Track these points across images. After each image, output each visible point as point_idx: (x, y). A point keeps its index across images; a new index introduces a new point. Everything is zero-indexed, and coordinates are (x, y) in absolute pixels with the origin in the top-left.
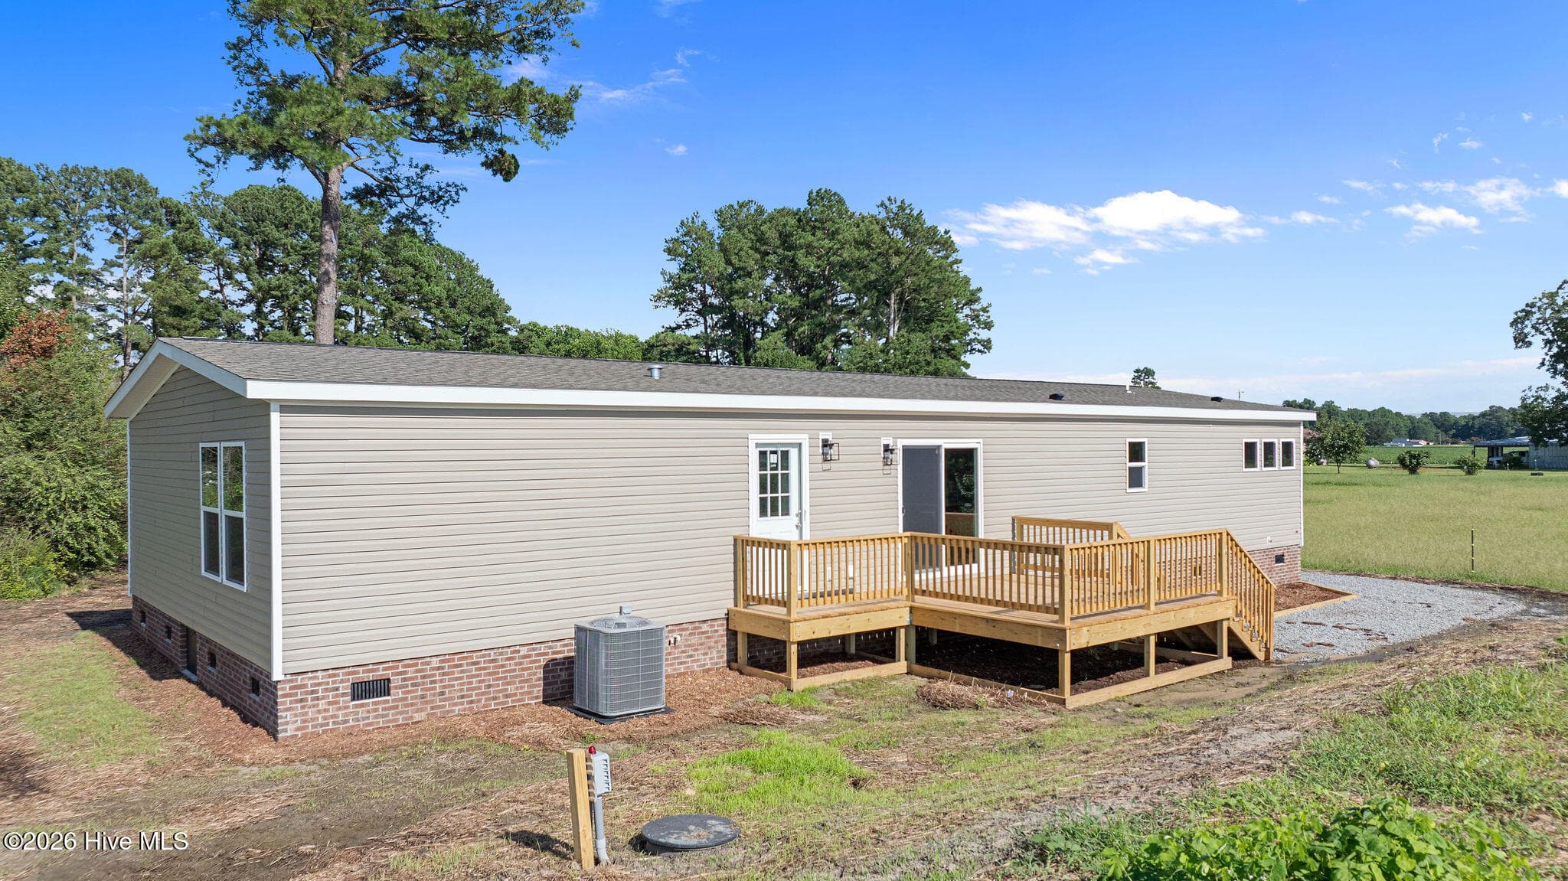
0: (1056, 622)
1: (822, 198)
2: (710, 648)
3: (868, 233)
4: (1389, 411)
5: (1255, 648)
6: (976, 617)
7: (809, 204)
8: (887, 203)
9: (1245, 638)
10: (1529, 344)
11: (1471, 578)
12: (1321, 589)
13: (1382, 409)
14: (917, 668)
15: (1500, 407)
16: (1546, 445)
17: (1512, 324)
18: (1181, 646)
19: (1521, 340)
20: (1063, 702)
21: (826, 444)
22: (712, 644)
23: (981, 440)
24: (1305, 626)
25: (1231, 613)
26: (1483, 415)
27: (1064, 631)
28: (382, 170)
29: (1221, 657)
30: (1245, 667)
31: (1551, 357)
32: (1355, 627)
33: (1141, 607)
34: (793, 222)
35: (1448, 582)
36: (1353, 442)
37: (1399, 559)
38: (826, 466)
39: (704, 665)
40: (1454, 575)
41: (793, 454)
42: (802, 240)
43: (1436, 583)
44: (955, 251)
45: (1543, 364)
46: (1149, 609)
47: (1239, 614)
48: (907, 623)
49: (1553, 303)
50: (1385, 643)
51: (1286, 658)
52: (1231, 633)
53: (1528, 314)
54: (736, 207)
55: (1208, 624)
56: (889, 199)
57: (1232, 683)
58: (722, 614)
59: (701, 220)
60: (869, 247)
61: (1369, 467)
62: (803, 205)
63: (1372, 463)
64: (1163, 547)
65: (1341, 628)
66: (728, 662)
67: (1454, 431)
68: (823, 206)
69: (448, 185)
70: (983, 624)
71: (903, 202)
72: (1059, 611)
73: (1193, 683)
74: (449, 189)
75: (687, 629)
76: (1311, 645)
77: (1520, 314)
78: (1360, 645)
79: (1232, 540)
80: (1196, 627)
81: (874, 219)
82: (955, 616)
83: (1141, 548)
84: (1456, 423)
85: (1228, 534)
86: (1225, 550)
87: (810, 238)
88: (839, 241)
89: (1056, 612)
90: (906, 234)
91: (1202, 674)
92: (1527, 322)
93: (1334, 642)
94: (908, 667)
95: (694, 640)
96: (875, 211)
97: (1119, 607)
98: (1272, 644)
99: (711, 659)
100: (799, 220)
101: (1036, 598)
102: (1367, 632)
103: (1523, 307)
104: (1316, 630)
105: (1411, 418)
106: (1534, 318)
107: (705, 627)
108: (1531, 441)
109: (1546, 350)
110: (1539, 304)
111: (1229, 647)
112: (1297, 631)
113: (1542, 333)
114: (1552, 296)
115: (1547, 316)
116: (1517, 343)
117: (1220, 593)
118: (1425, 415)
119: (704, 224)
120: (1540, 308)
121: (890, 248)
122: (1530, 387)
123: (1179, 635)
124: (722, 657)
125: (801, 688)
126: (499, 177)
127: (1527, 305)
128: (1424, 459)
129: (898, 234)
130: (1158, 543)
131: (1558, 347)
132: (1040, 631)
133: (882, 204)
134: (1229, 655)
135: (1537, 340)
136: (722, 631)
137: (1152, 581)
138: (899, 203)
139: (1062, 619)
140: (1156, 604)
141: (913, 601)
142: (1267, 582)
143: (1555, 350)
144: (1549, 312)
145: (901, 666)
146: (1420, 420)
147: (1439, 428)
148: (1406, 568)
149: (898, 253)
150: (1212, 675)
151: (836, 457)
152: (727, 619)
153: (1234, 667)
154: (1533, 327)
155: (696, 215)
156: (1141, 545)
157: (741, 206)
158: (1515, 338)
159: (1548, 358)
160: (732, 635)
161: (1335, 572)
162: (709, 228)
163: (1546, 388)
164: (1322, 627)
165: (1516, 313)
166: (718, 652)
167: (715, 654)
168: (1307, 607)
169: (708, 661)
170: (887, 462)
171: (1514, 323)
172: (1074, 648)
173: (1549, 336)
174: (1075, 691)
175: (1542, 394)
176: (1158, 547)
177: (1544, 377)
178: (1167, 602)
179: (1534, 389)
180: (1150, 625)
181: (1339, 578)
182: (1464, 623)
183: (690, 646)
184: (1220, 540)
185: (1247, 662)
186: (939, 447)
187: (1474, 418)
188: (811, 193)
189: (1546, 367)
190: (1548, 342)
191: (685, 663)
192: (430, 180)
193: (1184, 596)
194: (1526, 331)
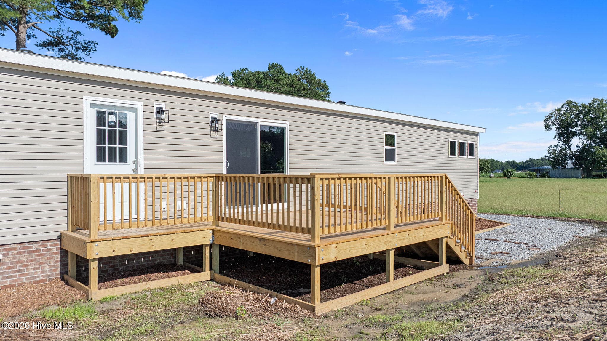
0: (309, 240)
1: (274, 67)
2: (41, 264)
3: (292, 81)
4: (494, 160)
5: (463, 256)
6: (253, 237)
7: (269, 69)
8: (300, 69)
9: (457, 249)
10: (551, 129)
11: (560, 216)
12: (489, 221)
13: (491, 159)
14: (218, 276)
15: (533, 159)
16: (557, 169)
17: (544, 121)
18: (414, 256)
19: (548, 128)
20: (313, 310)
21: (160, 111)
22: (44, 260)
23: (288, 122)
24: (487, 241)
25: (448, 233)
26: (527, 162)
27: (313, 248)
28: (54, 32)
29: (442, 264)
30: (458, 270)
31: (559, 134)
32: (517, 242)
33: (384, 229)
34: (262, 76)
35: (549, 218)
36: (485, 166)
37: (522, 208)
38: (160, 127)
39: (35, 278)
40: (551, 215)
41: (131, 116)
42: (265, 84)
43: (544, 218)
44: (328, 89)
45: (556, 137)
46: (389, 230)
47: (453, 233)
48: (211, 242)
49: (559, 113)
50: (539, 252)
51: (484, 263)
52: (448, 247)
53: (550, 117)
54: (240, 71)
55: (432, 241)
56: (301, 67)
57: (450, 284)
58: (55, 236)
59: (225, 76)
60: (292, 86)
61: (491, 177)
62: (266, 69)
63: (492, 175)
64: (400, 182)
65: (509, 242)
66: (62, 274)
67: (517, 168)
68: (274, 70)
69: (89, 42)
70: (257, 242)
71: (307, 68)
72: (310, 231)
73: (422, 285)
74: (90, 43)
75: (15, 249)
76: (496, 254)
77: (547, 117)
78: (526, 255)
79: (449, 182)
80: (424, 243)
81: (295, 75)
82: (240, 236)
83: (383, 183)
84: (518, 164)
85: (446, 178)
86: (444, 189)
87: (269, 83)
88: (281, 84)
89: (309, 232)
90: (308, 82)
91: (429, 277)
92: (550, 120)
93: (509, 251)
94: (212, 275)
95: (22, 258)
96: (295, 72)
97: (365, 228)
98: (474, 253)
99: (42, 272)
100: (265, 76)
101: (295, 220)
102: (526, 245)
103: (548, 114)
104: (495, 244)
105: (501, 163)
106: (552, 119)
107: (36, 247)
108: (551, 167)
109: (557, 131)
110: (554, 113)
111: (447, 256)
112: (484, 245)
113: (555, 125)
114: (559, 110)
115: (557, 118)
116: (546, 129)
117: (441, 219)
118: (506, 162)
119: (227, 78)
120: (554, 115)
121: (301, 87)
122: (551, 146)
123: (413, 248)
124: (55, 270)
125: (98, 299)
126: (108, 36)
127: (550, 114)
128: (513, 173)
129: (305, 82)
130: (396, 180)
131: (561, 130)
132: (296, 248)
133: (298, 70)
134: (447, 263)
135: (554, 128)
136: (55, 249)
137: (392, 208)
138: (305, 69)
139: (313, 238)
140: (394, 227)
141: (218, 226)
142: (471, 212)
143: (560, 131)
144: (558, 116)
145: (206, 275)
146: (505, 164)
147: (511, 166)
148: (526, 212)
149: (304, 89)
150: (435, 277)
151: (167, 121)
152: (61, 240)
153: (450, 271)
154: (552, 122)
155: (223, 74)
156: (383, 180)
157: (242, 70)
158: (545, 127)
159: (557, 134)
160: (64, 253)
161: (492, 213)
162: (229, 79)
163: (557, 146)
164: (498, 242)
165: (546, 117)
166: (51, 266)
167: (47, 268)
168: (485, 231)
169: (39, 274)
170: (214, 130)
171: (545, 121)
172: (322, 262)
173: (558, 126)
174: (324, 300)
175: (555, 148)
176: (396, 183)
177: (556, 142)
178: (404, 225)
179: (553, 146)
180: (390, 242)
181: (494, 216)
182: (575, 239)
183: (17, 262)
184: (441, 181)
185: (458, 266)
186: (256, 123)
187: (524, 163)
188: (270, 64)
189: (557, 138)
190: (557, 128)
191: (11, 277)
192: (80, 39)
193: (416, 221)
194: (549, 124)
